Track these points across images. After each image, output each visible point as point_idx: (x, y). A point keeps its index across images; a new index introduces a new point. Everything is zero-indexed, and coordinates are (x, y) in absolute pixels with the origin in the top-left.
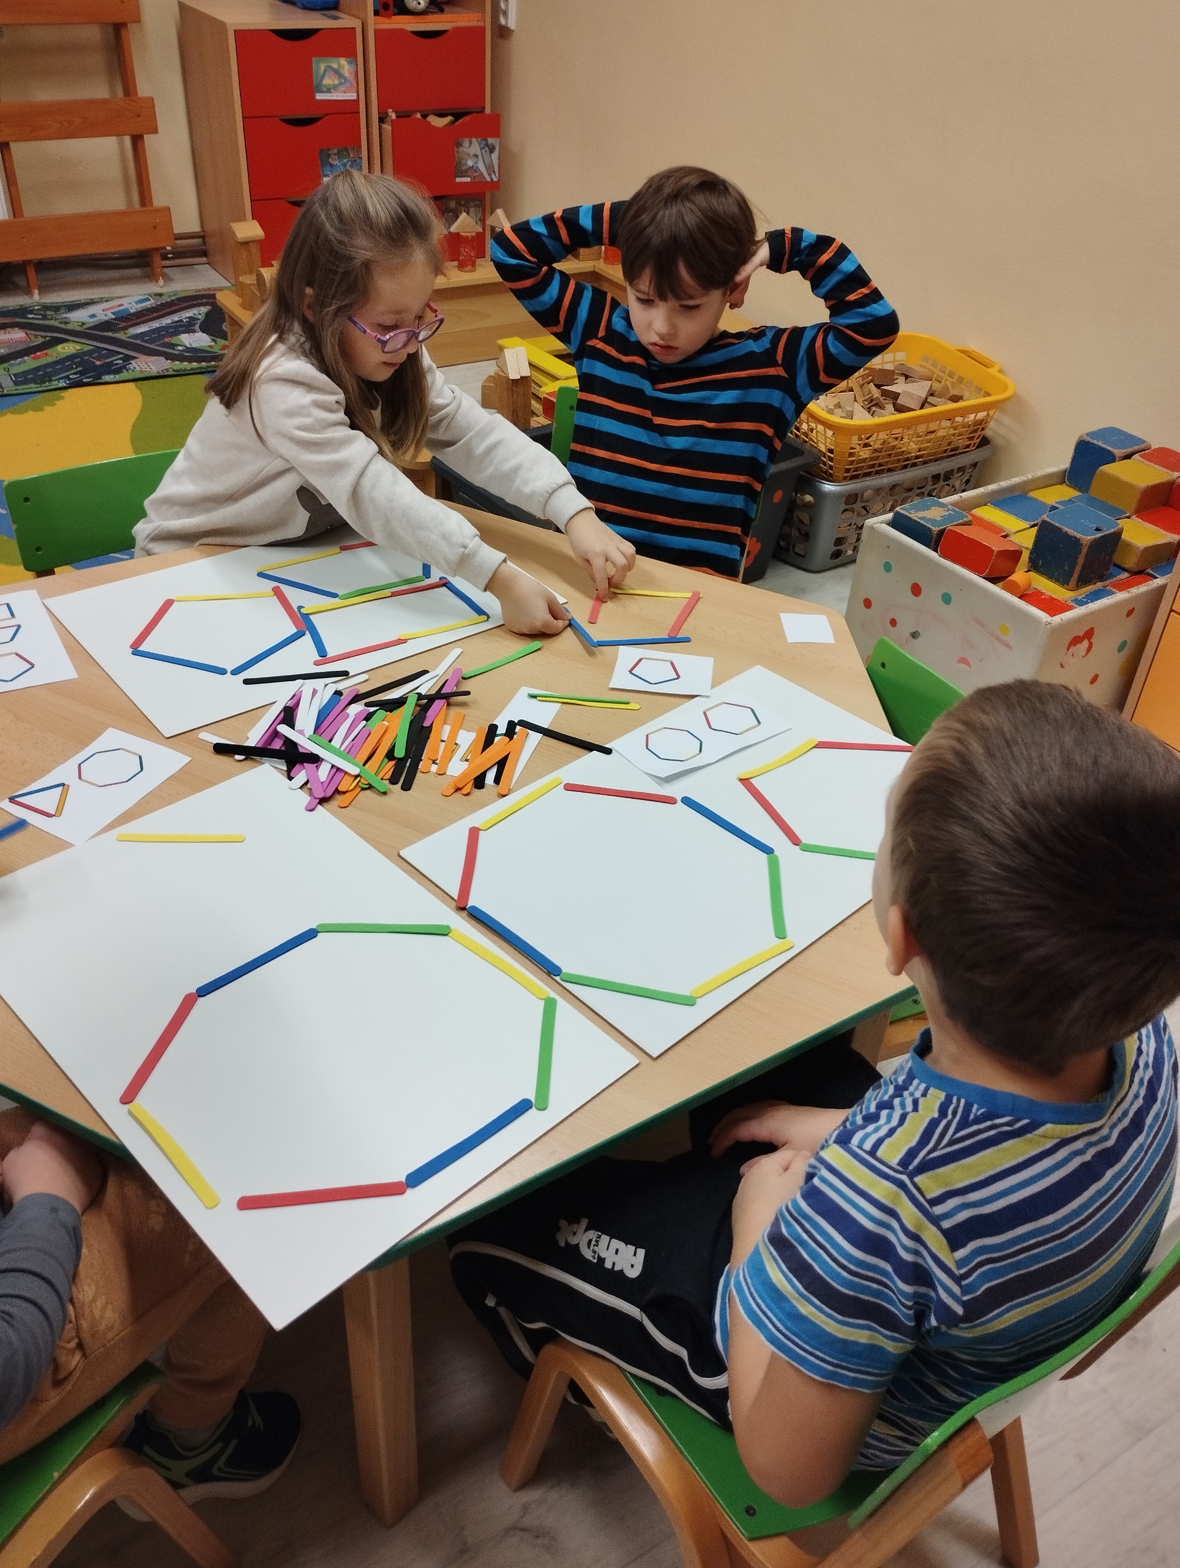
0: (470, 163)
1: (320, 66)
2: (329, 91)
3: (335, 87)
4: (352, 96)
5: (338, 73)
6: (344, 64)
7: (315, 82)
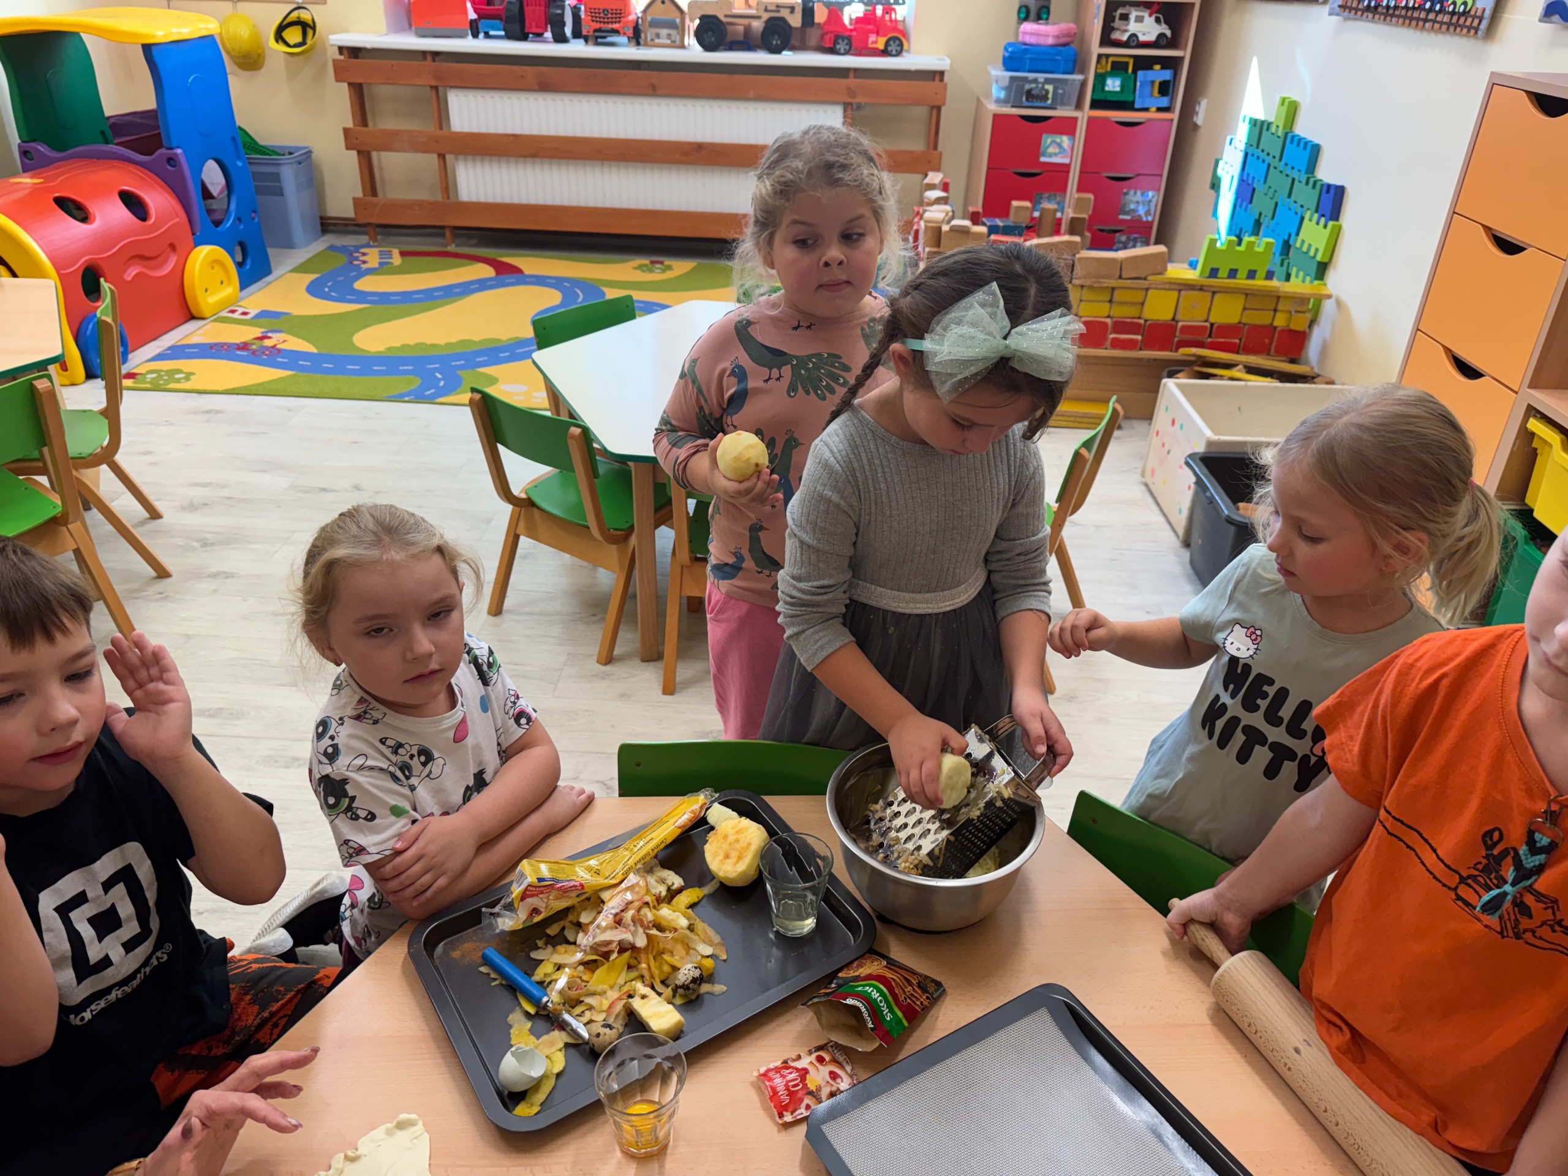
0: (1132, 206)
1: (1047, 139)
2: (1050, 156)
3: (1056, 155)
4: (1066, 161)
5: (1059, 145)
6: (1065, 140)
7: (1042, 149)
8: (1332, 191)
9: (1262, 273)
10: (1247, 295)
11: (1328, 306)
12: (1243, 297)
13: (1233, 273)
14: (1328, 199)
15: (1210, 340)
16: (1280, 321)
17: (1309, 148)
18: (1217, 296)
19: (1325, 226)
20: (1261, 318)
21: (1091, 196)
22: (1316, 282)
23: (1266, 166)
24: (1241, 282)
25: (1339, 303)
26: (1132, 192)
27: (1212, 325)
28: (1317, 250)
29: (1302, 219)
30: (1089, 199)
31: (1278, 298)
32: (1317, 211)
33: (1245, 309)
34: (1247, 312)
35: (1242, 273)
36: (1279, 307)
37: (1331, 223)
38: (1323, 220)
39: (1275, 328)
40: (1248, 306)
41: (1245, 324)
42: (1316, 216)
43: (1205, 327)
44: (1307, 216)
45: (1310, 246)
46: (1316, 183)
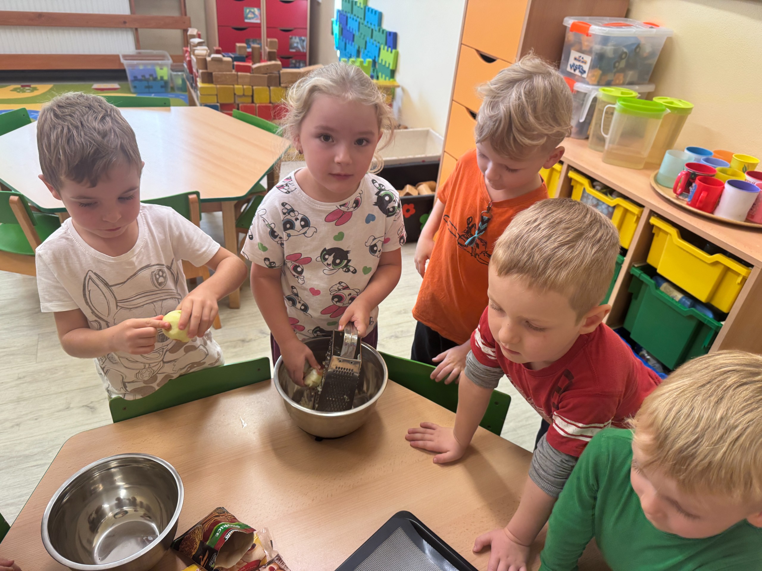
0: (295, 45)
1: (247, 10)
2: (250, 19)
4: (259, 21)
5: (253, 13)
6: (256, 10)
7: (245, 15)
8: (392, 35)
11: (398, 91)
14: (391, 38)
17: (377, 14)
19: (391, 52)
21: (276, 40)
22: (391, 80)
23: (357, 23)
25: (403, 90)
26: (294, 37)
28: (389, 64)
29: (380, 49)
30: (275, 42)
32: (386, 44)
37: (394, 51)
38: (390, 49)
42: (386, 47)
44: (382, 47)
45: (386, 62)
46: (383, 31)
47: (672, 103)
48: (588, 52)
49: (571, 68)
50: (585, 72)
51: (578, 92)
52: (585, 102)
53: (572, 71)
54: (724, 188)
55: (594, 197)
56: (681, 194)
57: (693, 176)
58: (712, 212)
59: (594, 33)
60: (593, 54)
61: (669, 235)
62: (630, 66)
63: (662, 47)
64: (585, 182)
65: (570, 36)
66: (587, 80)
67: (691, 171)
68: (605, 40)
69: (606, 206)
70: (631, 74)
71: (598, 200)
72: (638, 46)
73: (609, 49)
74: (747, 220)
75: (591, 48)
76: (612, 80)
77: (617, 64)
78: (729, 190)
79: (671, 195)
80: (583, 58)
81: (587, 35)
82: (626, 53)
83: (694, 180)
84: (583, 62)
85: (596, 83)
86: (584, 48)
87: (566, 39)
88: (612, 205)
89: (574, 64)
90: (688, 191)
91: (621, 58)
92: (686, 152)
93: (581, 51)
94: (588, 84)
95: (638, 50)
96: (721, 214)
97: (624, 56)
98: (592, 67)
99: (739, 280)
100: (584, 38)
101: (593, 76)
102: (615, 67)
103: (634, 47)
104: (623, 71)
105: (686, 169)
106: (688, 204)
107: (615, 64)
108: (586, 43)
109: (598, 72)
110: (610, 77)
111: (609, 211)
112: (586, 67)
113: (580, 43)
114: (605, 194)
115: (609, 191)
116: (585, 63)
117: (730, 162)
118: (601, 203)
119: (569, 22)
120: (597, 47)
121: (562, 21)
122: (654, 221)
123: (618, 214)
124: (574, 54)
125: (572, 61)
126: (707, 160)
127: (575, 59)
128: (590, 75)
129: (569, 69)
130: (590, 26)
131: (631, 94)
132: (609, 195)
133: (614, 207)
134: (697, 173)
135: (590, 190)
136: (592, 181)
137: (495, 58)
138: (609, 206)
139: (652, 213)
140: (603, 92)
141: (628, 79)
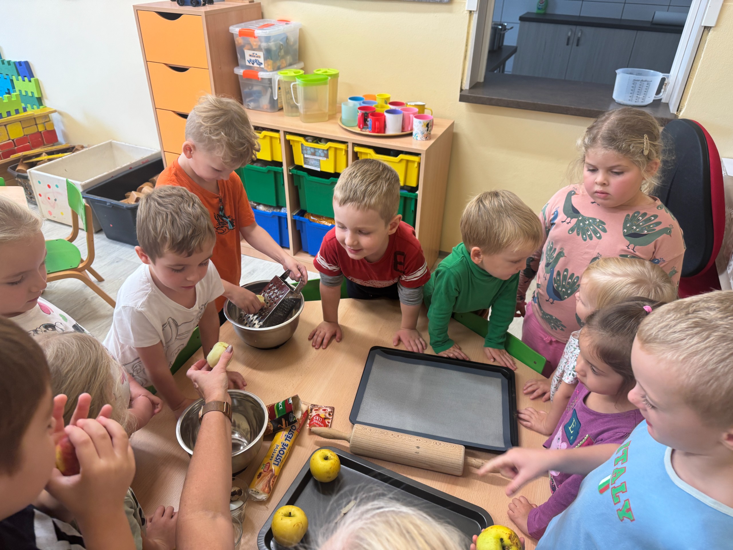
8: (21, 64)
9: (21, 110)
10: (20, 121)
11: (54, 117)
12: (20, 123)
13: (9, 114)
14: (22, 68)
15: (16, 148)
16: (41, 129)
18: (8, 127)
19: (30, 81)
20: (32, 130)
22: (41, 107)
24: (14, 116)
25: (60, 113)
27: (13, 140)
28: (32, 93)
29: (12, 81)
31: (35, 118)
32: (19, 75)
33: (23, 128)
34: (25, 129)
35: (13, 112)
36: (38, 122)
37: (32, 79)
38: (26, 79)
39: (40, 132)
40: (23, 127)
41: (27, 135)
42: (20, 78)
43: (11, 142)
44: (14, 78)
45: (26, 92)
46: (9, 63)
47: (326, 72)
48: (259, 49)
49: (249, 63)
50: (261, 64)
51: (262, 79)
52: (273, 85)
53: (251, 65)
54: (385, 116)
55: (311, 148)
56: (363, 128)
57: (366, 115)
58: (384, 132)
59: (259, 35)
60: (263, 50)
61: (369, 155)
62: (287, 53)
63: (298, 36)
64: (301, 139)
65: (239, 40)
66: (265, 69)
67: (363, 112)
68: (268, 39)
69: (322, 151)
70: (289, 58)
71: (314, 148)
72: (287, 39)
73: (272, 45)
74: (402, 131)
75: (260, 46)
76: (280, 65)
77: (280, 54)
78: (388, 116)
79: (358, 130)
80: (256, 54)
81: (255, 37)
82: (282, 45)
83: (368, 117)
84: (257, 57)
85: (272, 70)
86: (254, 47)
87: (236, 43)
88: (326, 149)
89: (251, 59)
90: (367, 125)
91: (280, 49)
92: (349, 101)
93: (252, 49)
94: (267, 71)
95: (288, 41)
96: (390, 131)
97: (282, 47)
98: (266, 59)
99: (416, 165)
100: (251, 40)
101: (268, 65)
102: (279, 56)
103: (285, 39)
104: (283, 57)
105: (360, 112)
106: (370, 132)
107: (278, 54)
108: (255, 43)
109: (270, 62)
110: (278, 64)
111: (325, 154)
112: (261, 60)
113: (249, 44)
114: (317, 143)
115: (317, 140)
116: (260, 57)
117: (375, 100)
118: (317, 150)
119: (235, 30)
120: (264, 45)
121: (228, 30)
122: (357, 149)
123: (331, 153)
124: (248, 53)
125: (248, 58)
126: (364, 103)
127: (250, 56)
128: (266, 65)
129: (247, 64)
130: (254, 30)
131: (299, 72)
132: (319, 142)
133: (327, 150)
134: (368, 112)
135: (306, 144)
136: (304, 136)
137: (188, 68)
138: (324, 150)
139: (355, 145)
140: (282, 75)
141: (288, 62)
